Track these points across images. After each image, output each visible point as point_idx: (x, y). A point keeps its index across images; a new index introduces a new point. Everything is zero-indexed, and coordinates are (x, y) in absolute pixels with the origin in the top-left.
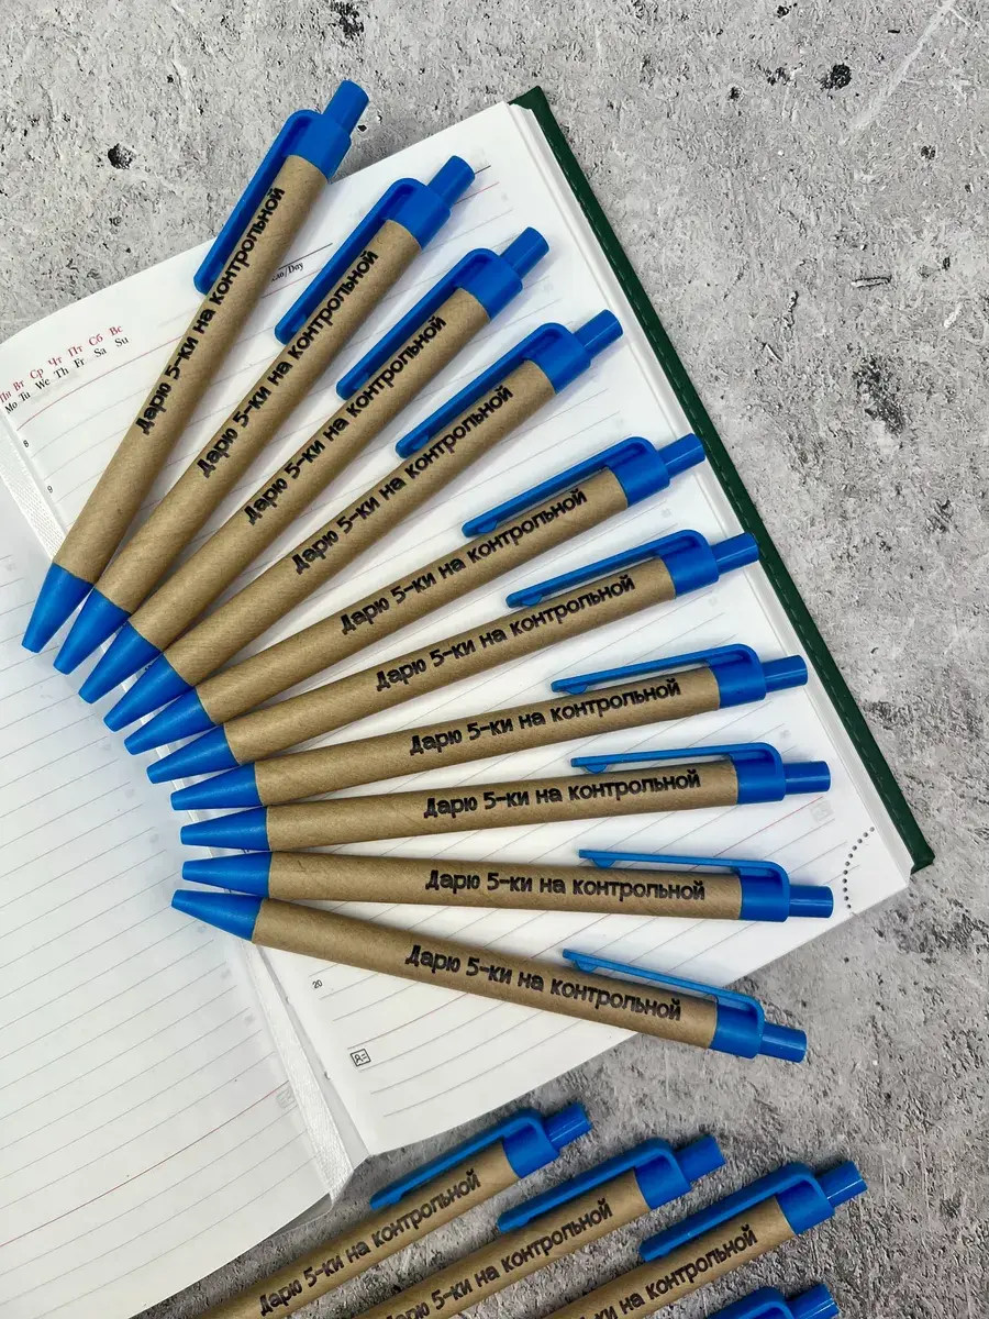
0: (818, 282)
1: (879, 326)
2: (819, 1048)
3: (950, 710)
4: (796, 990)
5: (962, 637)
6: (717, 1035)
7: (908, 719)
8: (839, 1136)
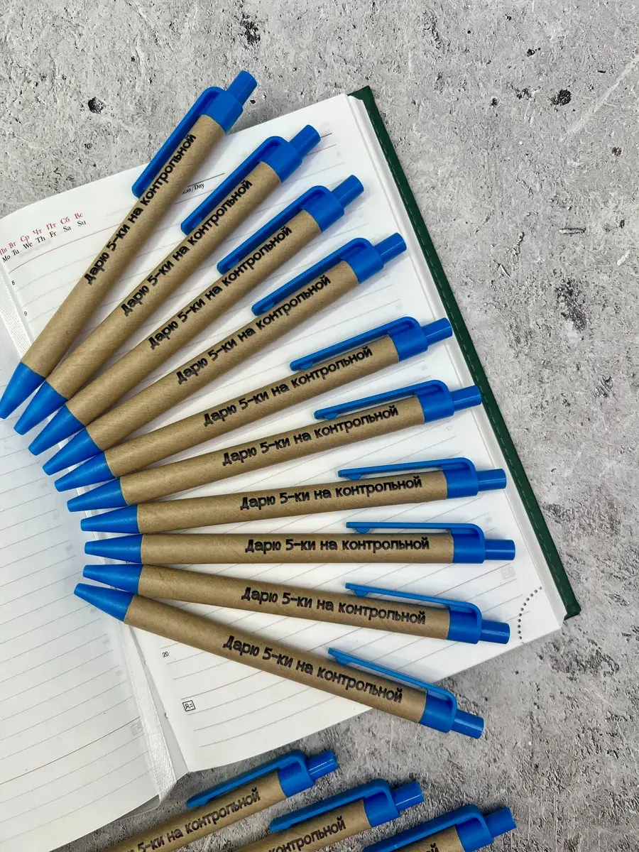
0: (538, 227)
1: (575, 260)
2: (493, 730)
3: (600, 514)
4: (482, 689)
5: (612, 466)
6: (424, 715)
7: (571, 517)
8: (502, 790)
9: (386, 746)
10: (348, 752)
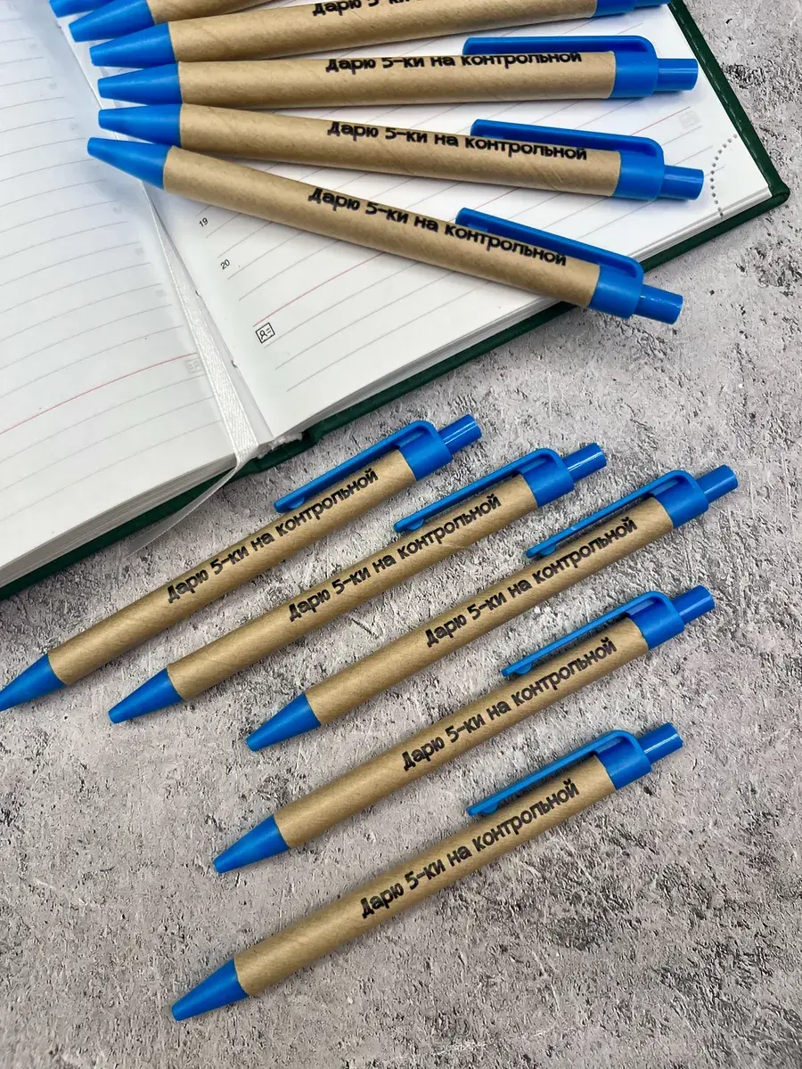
2: (689, 372)
7: (761, 80)
8: (709, 453)
9: (543, 410)
10: (492, 425)
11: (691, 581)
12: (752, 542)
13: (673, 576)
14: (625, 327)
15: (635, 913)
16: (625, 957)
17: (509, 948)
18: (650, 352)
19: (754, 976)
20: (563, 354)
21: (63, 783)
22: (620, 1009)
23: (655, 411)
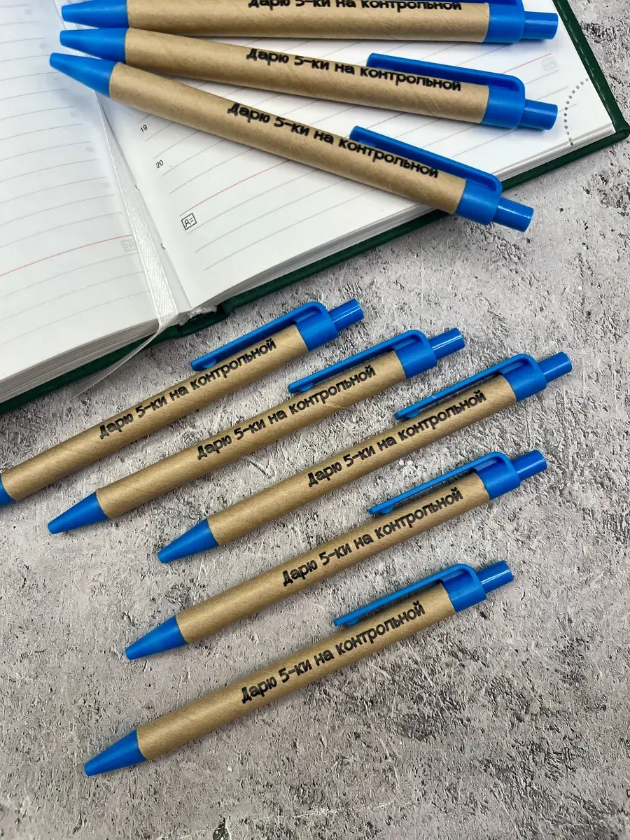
8: (551, 342)
9: (416, 300)
10: (373, 309)
11: (529, 445)
12: (581, 417)
13: (514, 441)
14: (488, 235)
15: (466, 714)
16: (455, 749)
17: (361, 735)
18: (507, 257)
19: (561, 771)
20: (435, 253)
21: (9, 579)
22: (449, 791)
23: (508, 304)
